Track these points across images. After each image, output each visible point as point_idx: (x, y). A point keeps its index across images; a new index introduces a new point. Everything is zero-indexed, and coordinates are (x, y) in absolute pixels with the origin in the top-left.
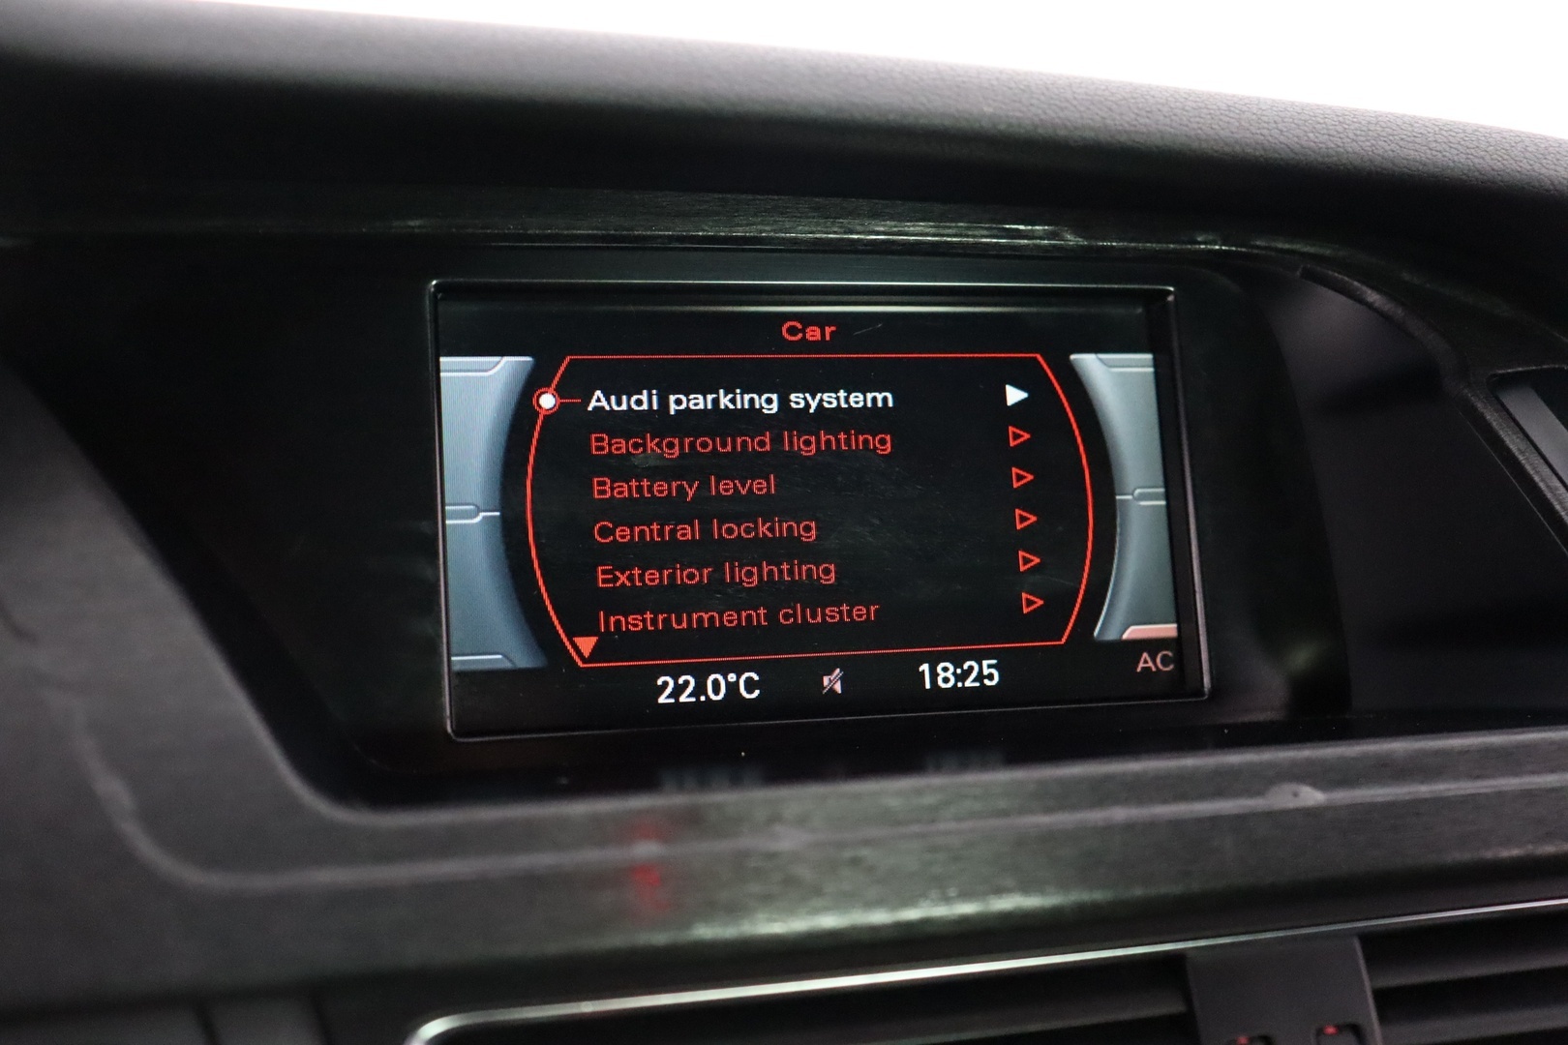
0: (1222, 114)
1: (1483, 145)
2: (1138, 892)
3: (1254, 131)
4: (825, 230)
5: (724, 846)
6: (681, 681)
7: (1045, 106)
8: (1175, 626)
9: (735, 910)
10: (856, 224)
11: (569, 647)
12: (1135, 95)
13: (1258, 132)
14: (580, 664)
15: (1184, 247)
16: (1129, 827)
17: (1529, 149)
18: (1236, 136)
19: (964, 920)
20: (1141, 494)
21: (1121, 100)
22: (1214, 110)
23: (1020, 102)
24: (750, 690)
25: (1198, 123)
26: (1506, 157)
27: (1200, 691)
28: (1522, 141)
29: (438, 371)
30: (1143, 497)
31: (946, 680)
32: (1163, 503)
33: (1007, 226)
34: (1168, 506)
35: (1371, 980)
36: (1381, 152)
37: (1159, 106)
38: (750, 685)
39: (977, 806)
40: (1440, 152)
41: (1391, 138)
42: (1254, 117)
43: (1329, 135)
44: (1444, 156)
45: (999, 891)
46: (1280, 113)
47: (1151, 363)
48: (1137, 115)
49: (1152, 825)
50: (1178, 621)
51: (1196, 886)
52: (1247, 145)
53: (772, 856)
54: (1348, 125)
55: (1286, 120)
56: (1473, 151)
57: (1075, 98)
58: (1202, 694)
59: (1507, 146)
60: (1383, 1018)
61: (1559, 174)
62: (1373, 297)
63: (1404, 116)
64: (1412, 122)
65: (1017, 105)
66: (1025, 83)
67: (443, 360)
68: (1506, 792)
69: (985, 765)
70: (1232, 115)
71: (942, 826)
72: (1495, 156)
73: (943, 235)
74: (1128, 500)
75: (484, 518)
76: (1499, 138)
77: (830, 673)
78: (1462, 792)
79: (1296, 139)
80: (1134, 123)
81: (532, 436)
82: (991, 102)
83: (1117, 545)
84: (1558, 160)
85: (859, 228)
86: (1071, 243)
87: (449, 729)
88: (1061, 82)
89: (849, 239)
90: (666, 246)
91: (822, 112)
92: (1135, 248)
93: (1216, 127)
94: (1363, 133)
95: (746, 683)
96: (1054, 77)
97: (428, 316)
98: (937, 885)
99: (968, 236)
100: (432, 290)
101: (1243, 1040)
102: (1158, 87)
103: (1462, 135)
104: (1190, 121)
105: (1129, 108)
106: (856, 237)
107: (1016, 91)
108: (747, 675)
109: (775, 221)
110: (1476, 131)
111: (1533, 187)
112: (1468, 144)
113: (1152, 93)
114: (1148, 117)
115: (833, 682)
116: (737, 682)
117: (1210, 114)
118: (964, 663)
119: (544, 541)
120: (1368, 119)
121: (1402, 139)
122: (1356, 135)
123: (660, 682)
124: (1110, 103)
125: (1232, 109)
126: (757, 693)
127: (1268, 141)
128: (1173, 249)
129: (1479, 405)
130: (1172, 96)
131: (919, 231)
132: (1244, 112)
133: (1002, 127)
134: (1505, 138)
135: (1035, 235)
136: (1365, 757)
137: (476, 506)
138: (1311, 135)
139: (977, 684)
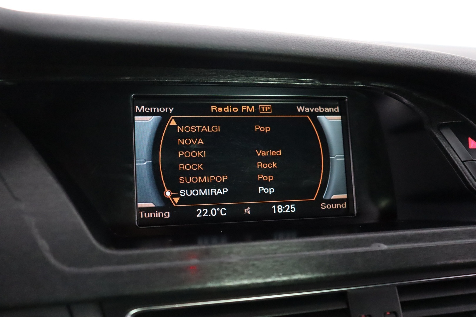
0: (361, 50)
1: (436, 59)
2: (334, 274)
3: (370, 55)
4: (246, 80)
5: (216, 260)
6: (203, 210)
7: (310, 47)
8: (346, 195)
9: (219, 278)
10: (255, 79)
11: (172, 200)
12: (336, 44)
13: (371, 55)
14: (175, 205)
15: (350, 85)
16: (332, 255)
17: (450, 60)
18: (365, 56)
19: (284, 282)
20: (337, 157)
21: (332, 46)
22: (359, 48)
23: (303, 46)
24: (223, 213)
25: (354, 52)
26: (443, 62)
27: (353, 214)
28: (448, 57)
29: (134, 120)
30: (338, 157)
31: (280, 210)
32: (343, 159)
33: (299, 79)
34: (345, 160)
35: (400, 298)
36: (406, 61)
37: (343, 48)
38: (224, 212)
39: (288, 250)
40: (424, 61)
41: (409, 56)
42: (370, 50)
43: (392, 56)
44: (425, 62)
45: (294, 274)
46: (378, 49)
47: (340, 118)
48: (336, 50)
49: (338, 255)
50: (347, 194)
51: (350, 272)
52: (368, 59)
53: (229, 263)
54: (397, 53)
55: (379, 51)
56: (433, 60)
57: (319, 45)
58: (354, 215)
59: (443, 59)
60: (403, 310)
61: (458, 67)
62: (405, 100)
63: (414, 49)
64: (416, 52)
65: (302, 47)
66: (304, 41)
67: (135, 117)
68: (439, 246)
69: (291, 237)
70: (364, 50)
71: (277, 255)
72: (439, 62)
73: (280, 82)
74: (333, 158)
75: (147, 163)
76: (441, 57)
77: (247, 208)
78: (427, 246)
79: (382, 57)
80: (335, 52)
81: (161, 139)
82: (294, 46)
83: (330, 171)
84: (457, 63)
85: (256, 80)
86: (318, 84)
87: (137, 225)
88: (314, 40)
89: (253, 83)
90: (200, 85)
91: (246, 49)
92: (337, 86)
93: (359, 53)
94: (402, 55)
95: (222, 211)
96: (313, 39)
97: (131, 105)
98: (276, 272)
99: (287, 82)
100: (132, 97)
101: (363, 316)
102: (342, 41)
103: (430, 56)
104: (351, 52)
105: (334, 48)
106: (255, 82)
107: (302, 43)
108: (222, 209)
109: (232, 78)
110: (434, 54)
111: (451, 71)
112: (432, 58)
113: (341, 43)
114: (339, 51)
115: (247, 211)
116: (220, 211)
117: (357, 50)
118: (286, 205)
119: (164, 170)
120: (403, 51)
121: (413, 57)
122: (399, 55)
123: (197, 211)
124: (329, 47)
125: (364, 48)
126: (225, 214)
127: (374, 58)
128: (347, 86)
129: (435, 133)
130: (346, 44)
131: (274, 81)
132: (367, 49)
133: (298, 54)
134: (443, 56)
135: (308, 81)
136: (400, 235)
137: (145, 159)
138: (387, 56)
139: (289, 212)
